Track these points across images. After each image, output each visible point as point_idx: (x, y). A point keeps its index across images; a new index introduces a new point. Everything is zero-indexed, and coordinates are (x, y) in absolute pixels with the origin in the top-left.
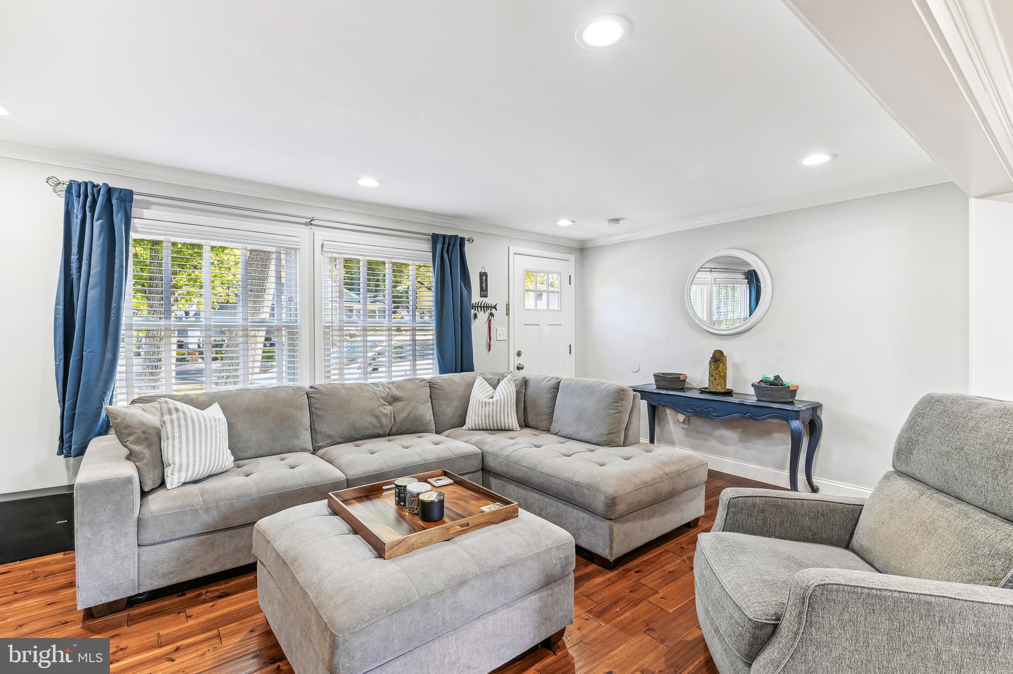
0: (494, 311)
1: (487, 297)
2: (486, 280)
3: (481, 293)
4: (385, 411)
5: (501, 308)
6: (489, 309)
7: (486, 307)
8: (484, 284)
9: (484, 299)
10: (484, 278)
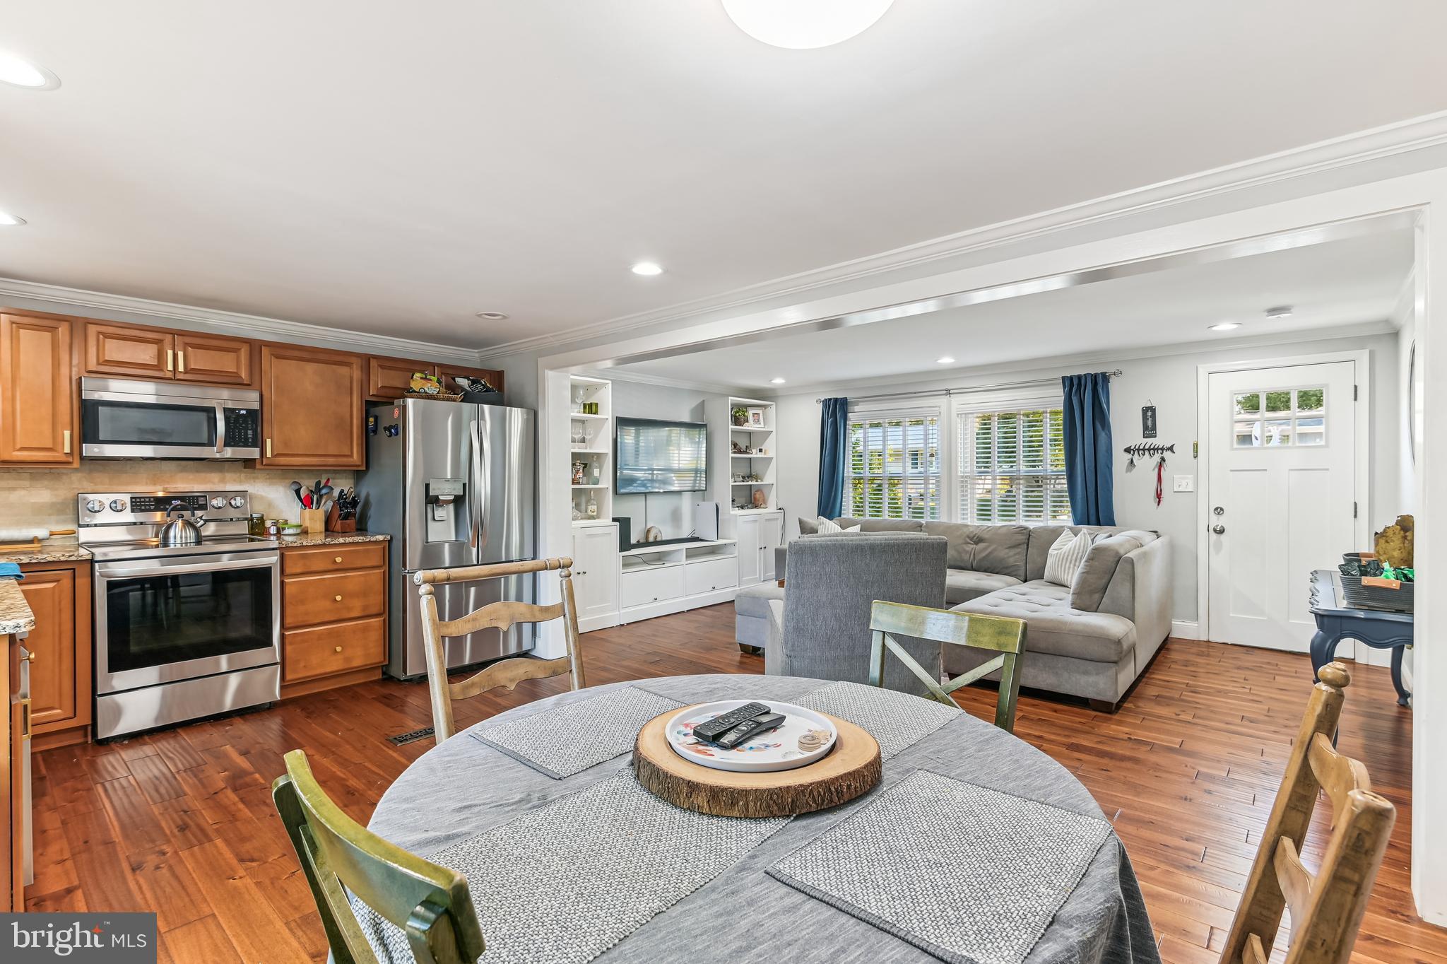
0: (1167, 454)
1: (1155, 437)
2: (1153, 416)
3: (1144, 432)
4: (967, 549)
5: (1184, 451)
6: (1160, 452)
7: (1153, 450)
8: (1149, 423)
9: (1150, 441)
10: (1149, 414)
